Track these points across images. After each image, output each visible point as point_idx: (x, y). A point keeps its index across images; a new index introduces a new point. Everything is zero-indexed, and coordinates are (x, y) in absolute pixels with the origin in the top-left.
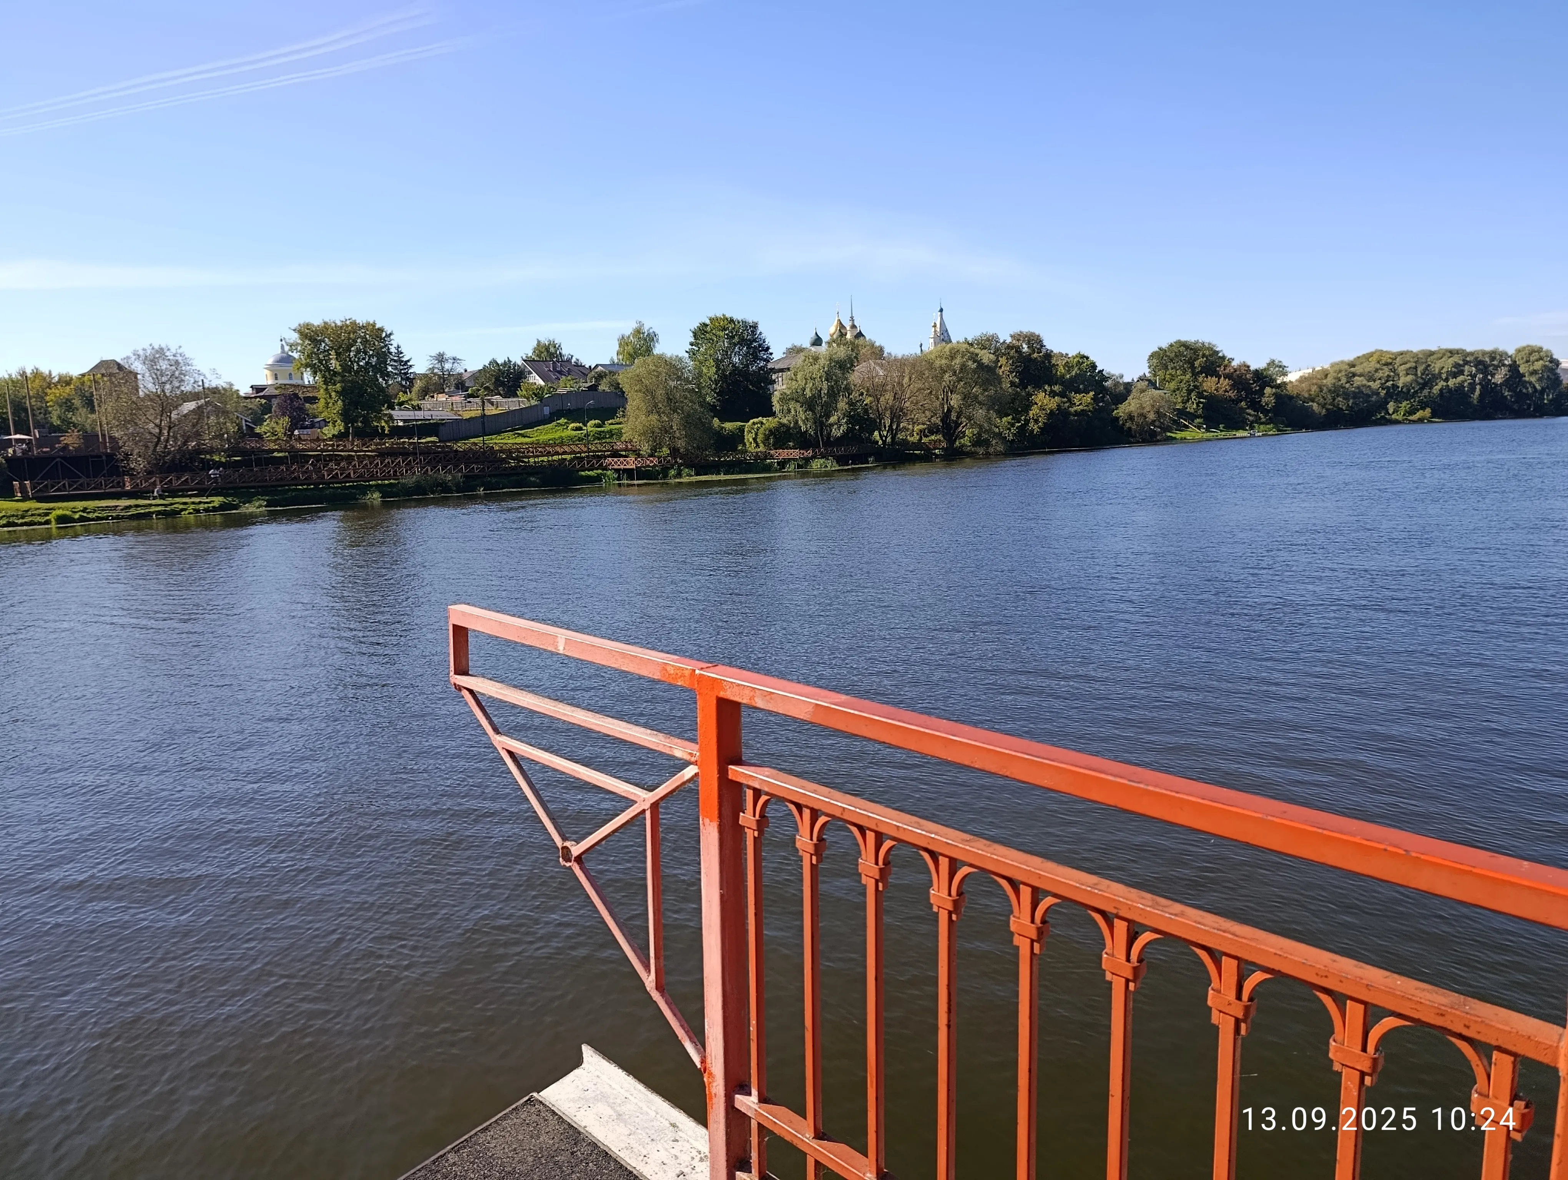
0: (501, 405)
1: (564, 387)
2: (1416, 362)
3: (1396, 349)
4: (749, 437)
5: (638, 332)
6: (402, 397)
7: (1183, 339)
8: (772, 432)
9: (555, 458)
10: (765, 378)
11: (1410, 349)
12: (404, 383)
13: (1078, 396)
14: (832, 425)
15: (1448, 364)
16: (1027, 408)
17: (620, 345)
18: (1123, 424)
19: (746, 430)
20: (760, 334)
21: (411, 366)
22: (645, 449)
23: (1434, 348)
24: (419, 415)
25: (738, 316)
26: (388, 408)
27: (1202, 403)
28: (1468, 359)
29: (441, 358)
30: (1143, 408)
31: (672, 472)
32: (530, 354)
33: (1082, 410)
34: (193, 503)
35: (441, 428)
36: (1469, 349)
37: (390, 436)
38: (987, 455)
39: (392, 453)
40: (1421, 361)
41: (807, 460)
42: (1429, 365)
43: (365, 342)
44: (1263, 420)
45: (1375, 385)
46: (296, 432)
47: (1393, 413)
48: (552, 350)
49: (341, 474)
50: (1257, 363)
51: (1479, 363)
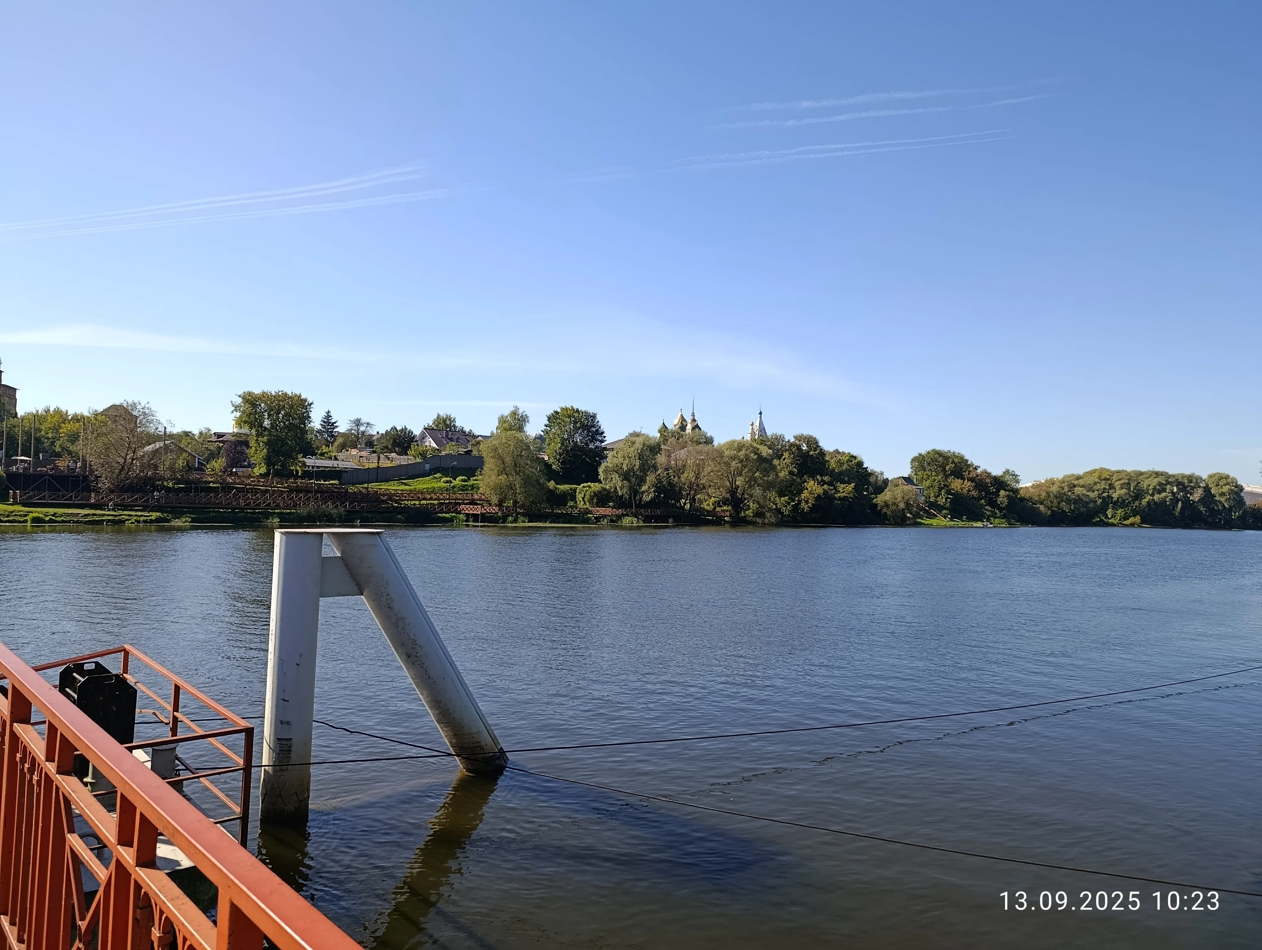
2: (1128, 479)
3: (1113, 468)
4: (579, 497)
5: (514, 413)
6: (325, 449)
7: (938, 448)
8: (596, 494)
9: (423, 502)
10: (600, 454)
11: (1125, 469)
13: (842, 486)
14: (643, 492)
15: (1154, 482)
16: (800, 492)
17: (499, 422)
18: (881, 510)
19: (578, 491)
20: (598, 422)
23: (1143, 469)
25: (582, 408)
26: (303, 457)
27: (949, 498)
28: (1170, 480)
29: (358, 422)
30: (896, 499)
31: (510, 518)
32: (431, 424)
33: (845, 497)
34: (136, 516)
35: (344, 475)
36: (1170, 473)
37: (302, 477)
38: (764, 524)
39: (298, 490)
40: (1132, 478)
41: (620, 517)
43: (292, 407)
44: (998, 515)
46: (234, 470)
48: (448, 422)
50: (996, 471)
51: (1179, 484)
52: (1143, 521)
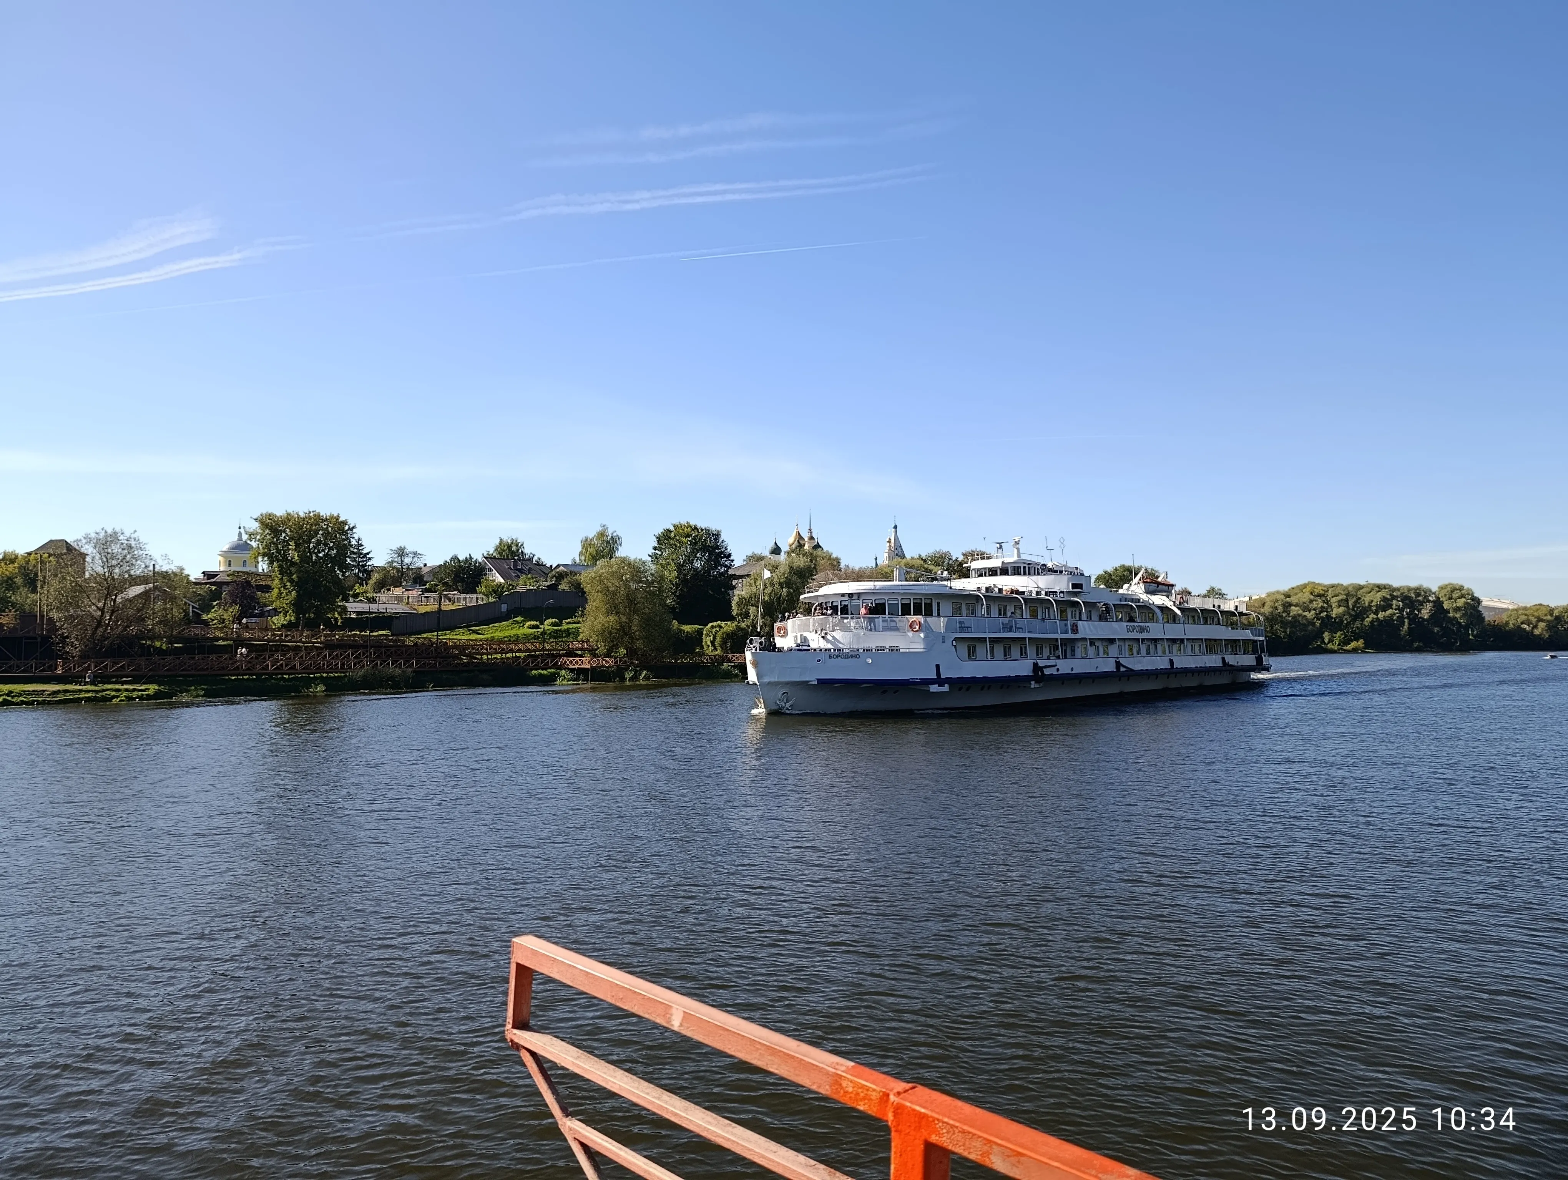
0: (461, 601)
1: (524, 585)
2: (1346, 595)
3: (1327, 582)
4: (707, 640)
5: (602, 534)
6: (358, 589)
8: (729, 636)
9: (509, 655)
10: (725, 583)
11: (1341, 582)
12: (361, 575)
15: (1376, 598)
17: (583, 547)
19: (704, 633)
20: (723, 541)
21: (370, 559)
22: (602, 648)
23: (1363, 583)
24: (374, 607)
25: (702, 524)
26: (342, 600)
28: (1395, 594)
29: (401, 552)
31: (629, 674)
32: (491, 552)
34: (127, 690)
35: (395, 622)
36: (1396, 584)
37: (341, 628)
39: (341, 645)
40: (1351, 594)
42: (1360, 598)
43: (327, 534)
45: (1310, 615)
46: (244, 621)
47: (1329, 642)
48: (514, 548)
49: (286, 666)
51: (1405, 598)
52: (1367, 645)
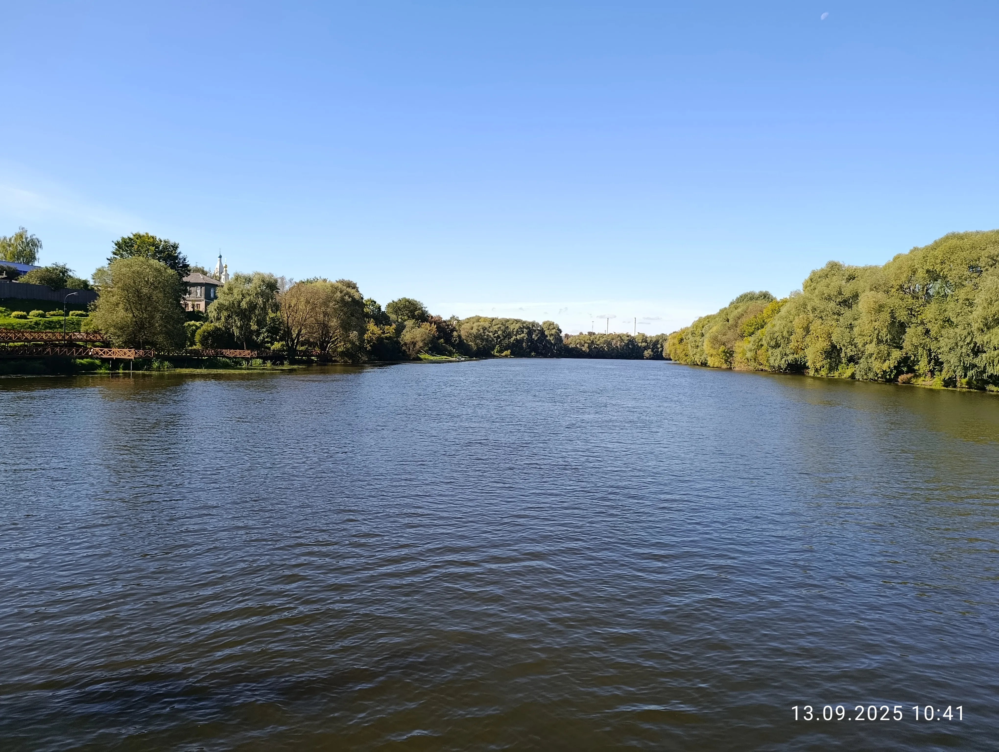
8: (210, 334)
13: (386, 327)
14: (253, 332)
18: (403, 348)
28: (524, 325)
30: (414, 339)
33: (390, 337)
42: (508, 327)
44: (456, 352)
51: (528, 328)
52: (512, 354)
